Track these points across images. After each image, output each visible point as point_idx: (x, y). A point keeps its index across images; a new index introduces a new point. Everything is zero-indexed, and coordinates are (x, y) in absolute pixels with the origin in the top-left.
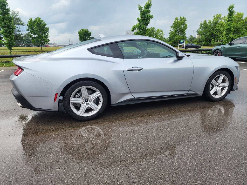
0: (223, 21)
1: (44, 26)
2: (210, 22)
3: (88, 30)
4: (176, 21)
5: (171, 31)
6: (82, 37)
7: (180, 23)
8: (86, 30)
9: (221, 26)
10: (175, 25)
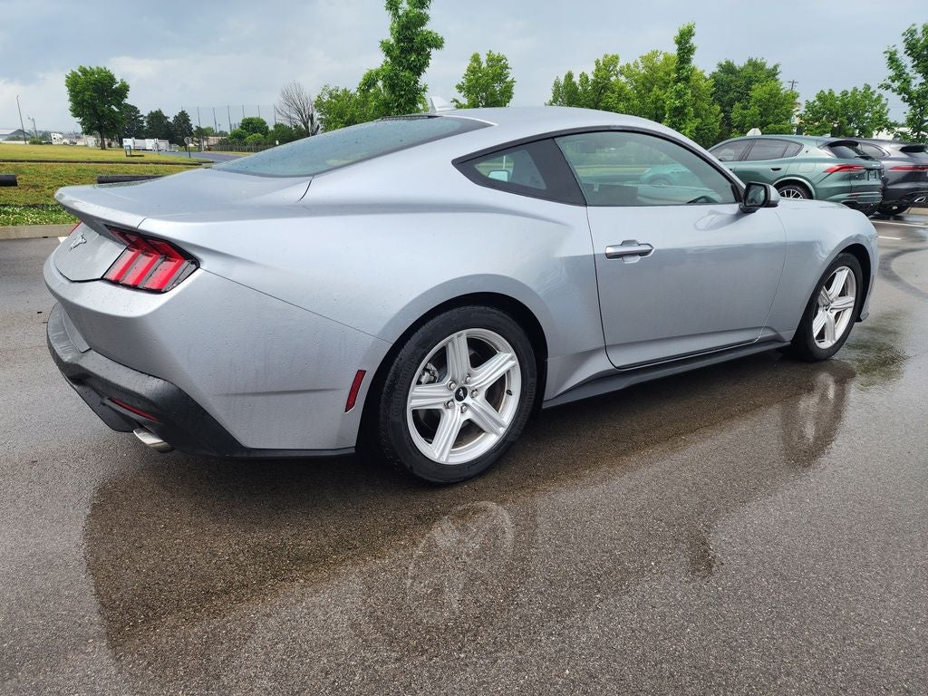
0: (623, 79)
2: (584, 78)
3: (112, 72)
4: (474, 68)
5: (457, 101)
6: (84, 100)
7: (487, 75)
8: (100, 71)
9: (620, 95)
10: (471, 80)
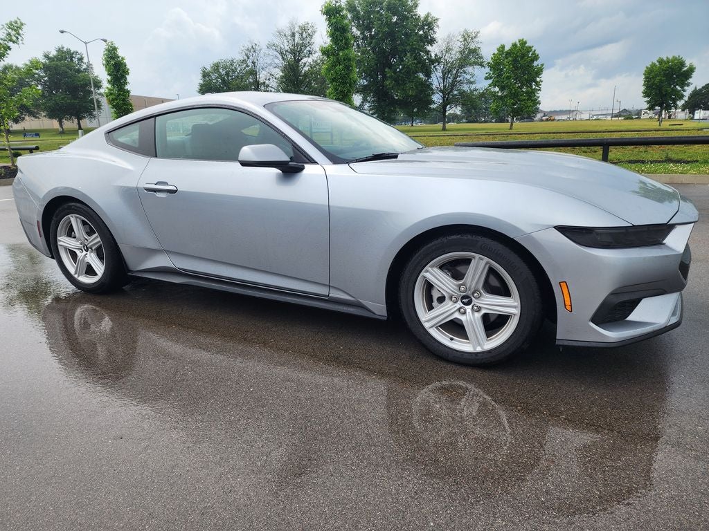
1: (533, 61)
3: (684, 59)
6: (654, 84)
8: (675, 58)
